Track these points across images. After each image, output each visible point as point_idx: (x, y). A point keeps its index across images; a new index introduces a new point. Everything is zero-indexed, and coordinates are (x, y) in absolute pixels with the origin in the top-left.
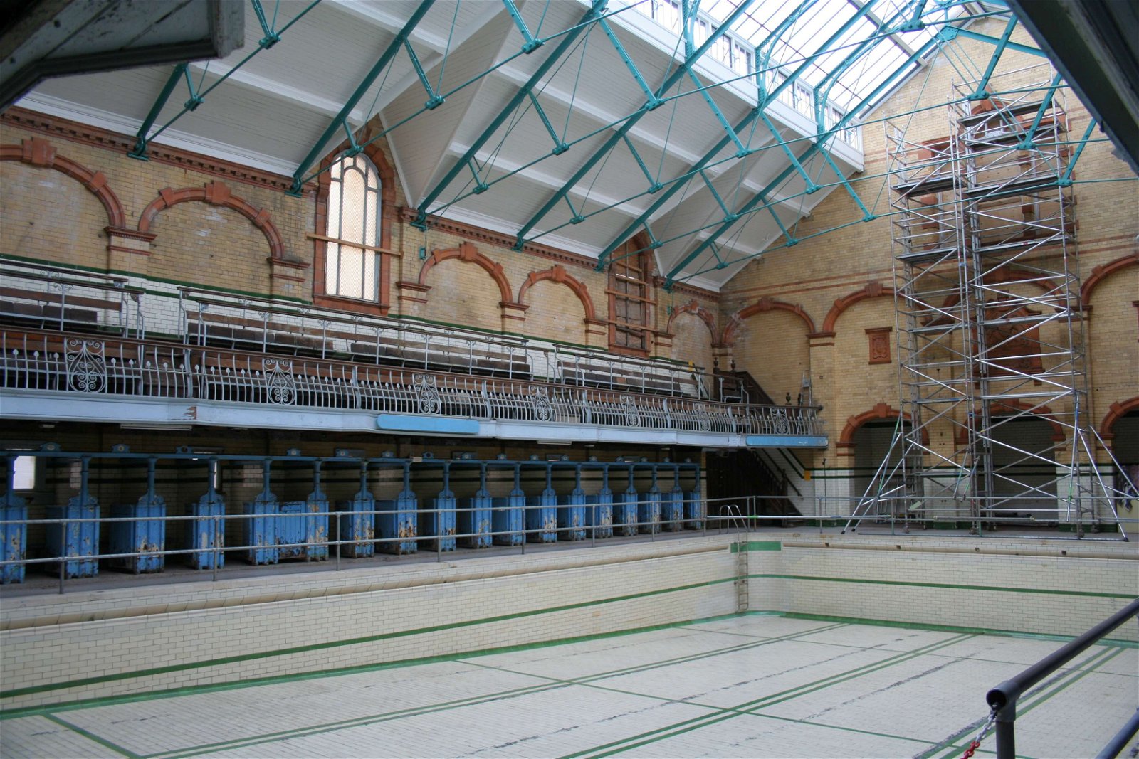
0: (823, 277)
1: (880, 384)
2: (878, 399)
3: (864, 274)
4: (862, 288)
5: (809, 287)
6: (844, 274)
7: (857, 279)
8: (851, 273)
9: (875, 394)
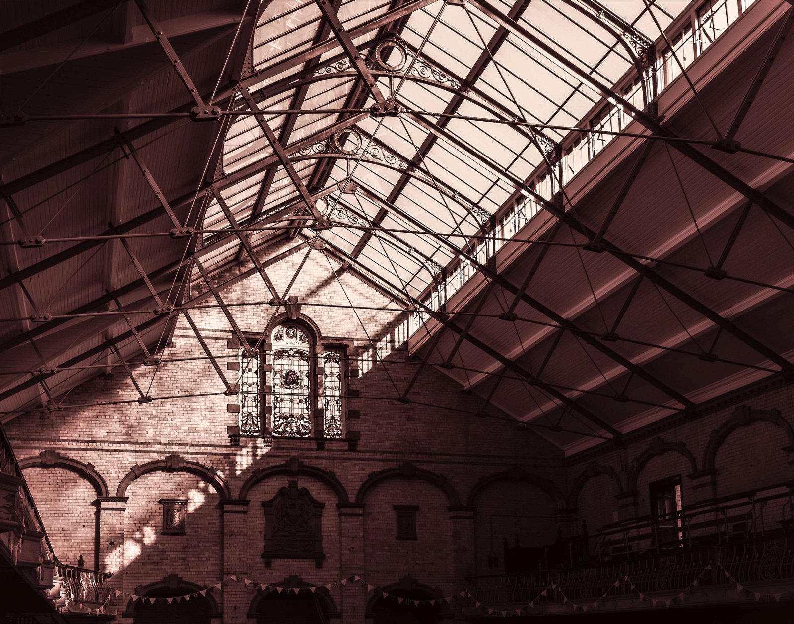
0: (121, 440)
1: (172, 555)
2: (170, 570)
3: (165, 444)
4: (162, 457)
5: (104, 448)
6: (145, 441)
7: (157, 448)
8: (152, 441)
9: (167, 564)
